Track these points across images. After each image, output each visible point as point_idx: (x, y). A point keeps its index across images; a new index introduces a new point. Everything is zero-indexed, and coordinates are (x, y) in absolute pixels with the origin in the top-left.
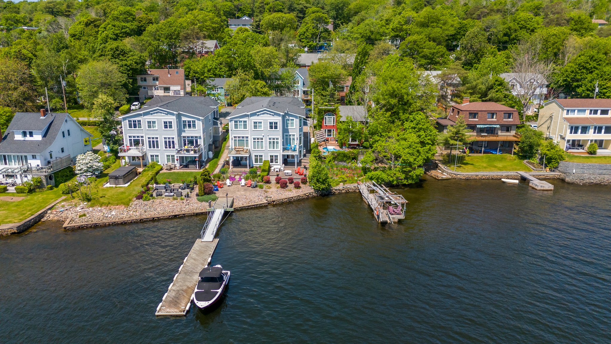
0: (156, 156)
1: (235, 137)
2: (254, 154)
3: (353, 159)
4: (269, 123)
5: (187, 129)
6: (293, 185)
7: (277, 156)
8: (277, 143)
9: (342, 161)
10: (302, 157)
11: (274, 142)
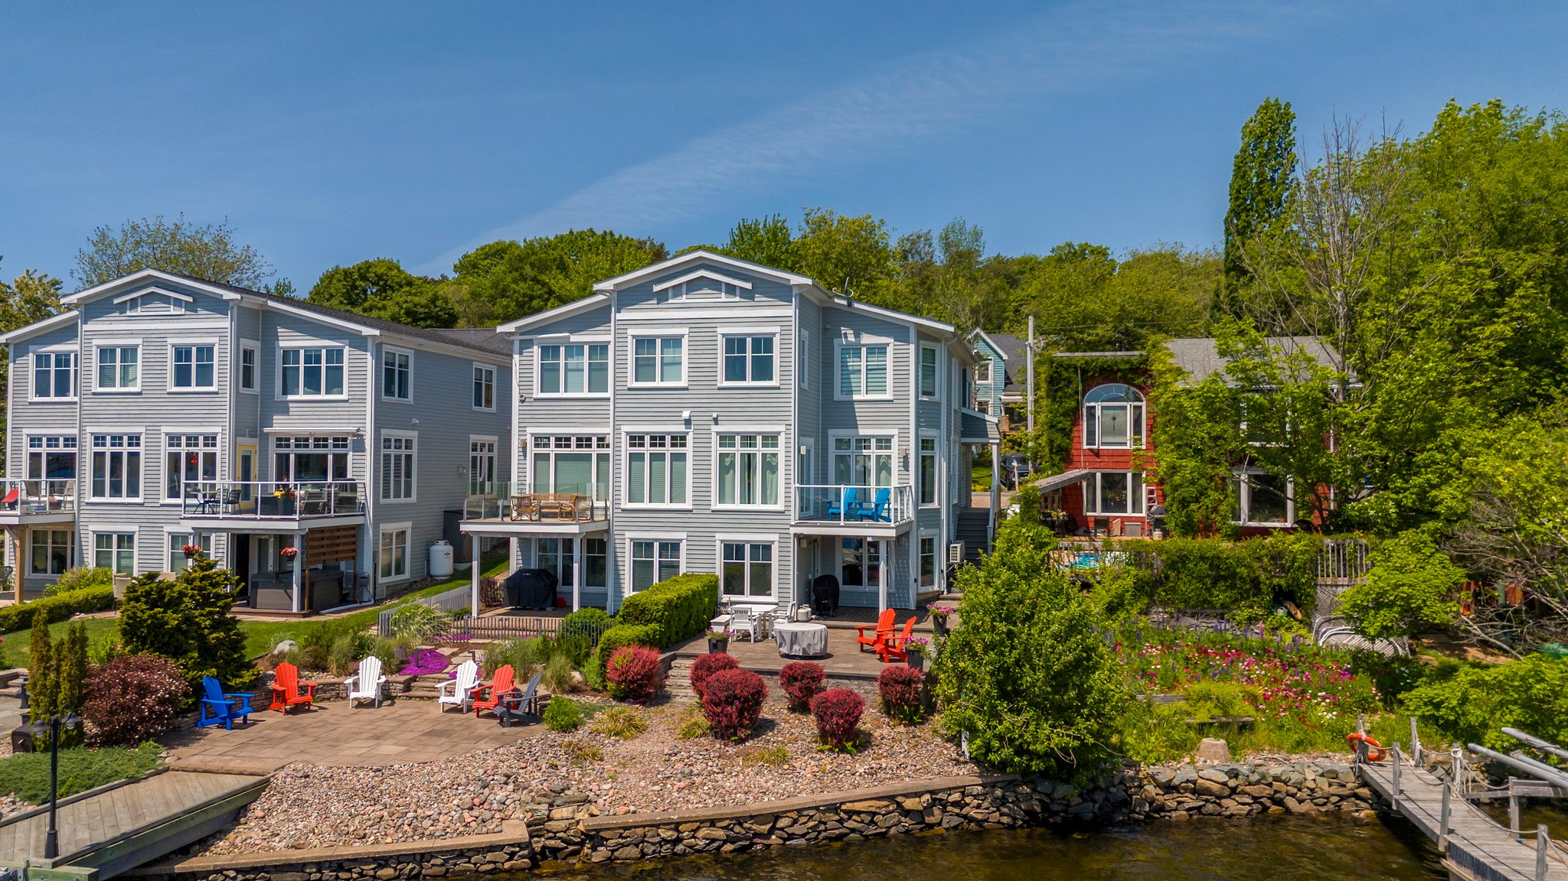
0: (121, 538)
1: (540, 441)
2: (629, 535)
3: (1283, 596)
4: (721, 343)
5: (301, 397)
6: (808, 725)
7: (762, 550)
8: (770, 465)
9: (1200, 608)
10: (939, 584)
11: (749, 460)
